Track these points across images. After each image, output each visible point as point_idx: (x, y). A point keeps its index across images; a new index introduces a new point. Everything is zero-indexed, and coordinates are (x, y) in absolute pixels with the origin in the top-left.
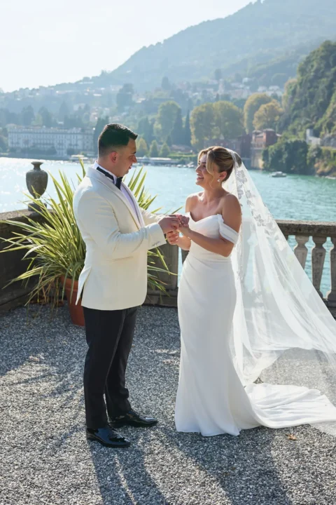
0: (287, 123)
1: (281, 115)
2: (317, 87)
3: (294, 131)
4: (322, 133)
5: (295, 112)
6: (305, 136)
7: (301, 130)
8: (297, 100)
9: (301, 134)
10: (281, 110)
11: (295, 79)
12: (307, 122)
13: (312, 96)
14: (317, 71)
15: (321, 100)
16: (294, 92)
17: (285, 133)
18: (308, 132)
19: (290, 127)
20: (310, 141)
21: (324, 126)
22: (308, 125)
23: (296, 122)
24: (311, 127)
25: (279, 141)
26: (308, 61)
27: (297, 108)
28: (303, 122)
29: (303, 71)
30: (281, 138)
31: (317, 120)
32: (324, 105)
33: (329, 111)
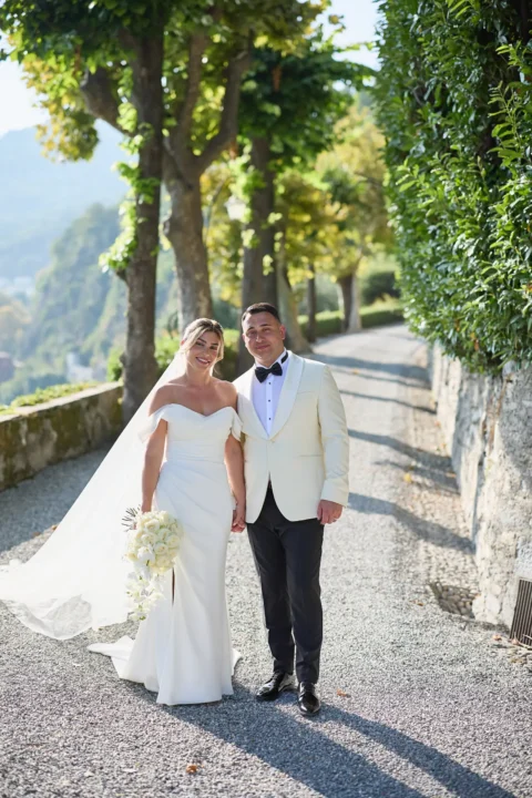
0: (33, 343)
1: (25, 327)
2: (83, 280)
3: (48, 357)
4: (93, 360)
5: (49, 324)
6: (65, 365)
7: (58, 355)
8: (51, 302)
9: (58, 362)
10: (28, 319)
11: (51, 265)
12: (67, 341)
13: (75, 295)
14: (83, 252)
15: (90, 302)
16: (46, 289)
17: (31, 361)
18: (71, 358)
19: (40, 350)
20: (74, 375)
21: (97, 347)
22: (70, 346)
23: (51, 339)
24: (76, 350)
25: (18, 375)
26: (69, 236)
27: (50, 316)
28: (61, 339)
29: (60, 251)
30: (21, 369)
31: (86, 336)
32: (96, 312)
33: (104, 321)
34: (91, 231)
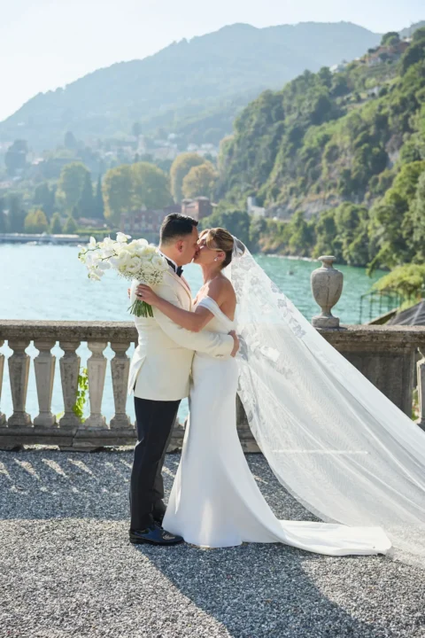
0: (223, 190)
1: (216, 180)
2: (258, 146)
3: (233, 200)
4: (267, 202)
5: (233, 177)
6: (246, 205)
7: (241, 198)
8: (234, 161)
9: (241, 203)
10: (216, 173)
11: (231, 137)
12: (248, 189)
13: (253, 157)
14: (257, 126)
15: (263, 161)
16: (231, 152)
17: (221, 202)
18: (250, 200)
19: (228, 195)
20: (252, 212)
21: (269, 193)
22: (249, 192)
23: (235, 188)
24: (253, 195)
25: (215, 213)
26: (246, 114)
27: (233, 172)
28: (243, 188)
29: (240, 126)
30: (216, 208)
31: (260, 186)
32: (268, 169)
33: (274, 175)
34: (263, 110)
